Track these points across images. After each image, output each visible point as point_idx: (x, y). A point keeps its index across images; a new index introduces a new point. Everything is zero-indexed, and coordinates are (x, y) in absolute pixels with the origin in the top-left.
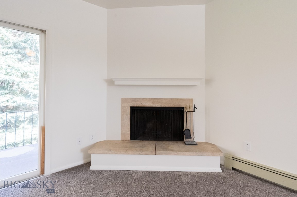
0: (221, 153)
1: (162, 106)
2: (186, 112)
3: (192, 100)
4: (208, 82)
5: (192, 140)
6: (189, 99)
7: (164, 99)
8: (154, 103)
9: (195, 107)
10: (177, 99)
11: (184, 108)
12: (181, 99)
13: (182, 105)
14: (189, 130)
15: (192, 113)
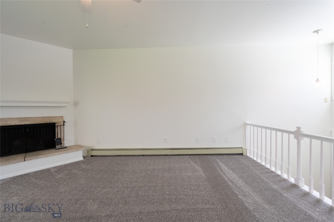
0: (83, 148)
1: (33, 123)
2: (57, 126)
3: (62, 117)
4: (76, 104)
5: (62, 145)
6: (60, 117)
7: (35, 117)
8: (22, 122)
9: (64, 122)
10: (49, 117)
11: (55, 123)
12: (52, 117)
13: (54, 121)
14: (60, 139)
15: (62, 126)
